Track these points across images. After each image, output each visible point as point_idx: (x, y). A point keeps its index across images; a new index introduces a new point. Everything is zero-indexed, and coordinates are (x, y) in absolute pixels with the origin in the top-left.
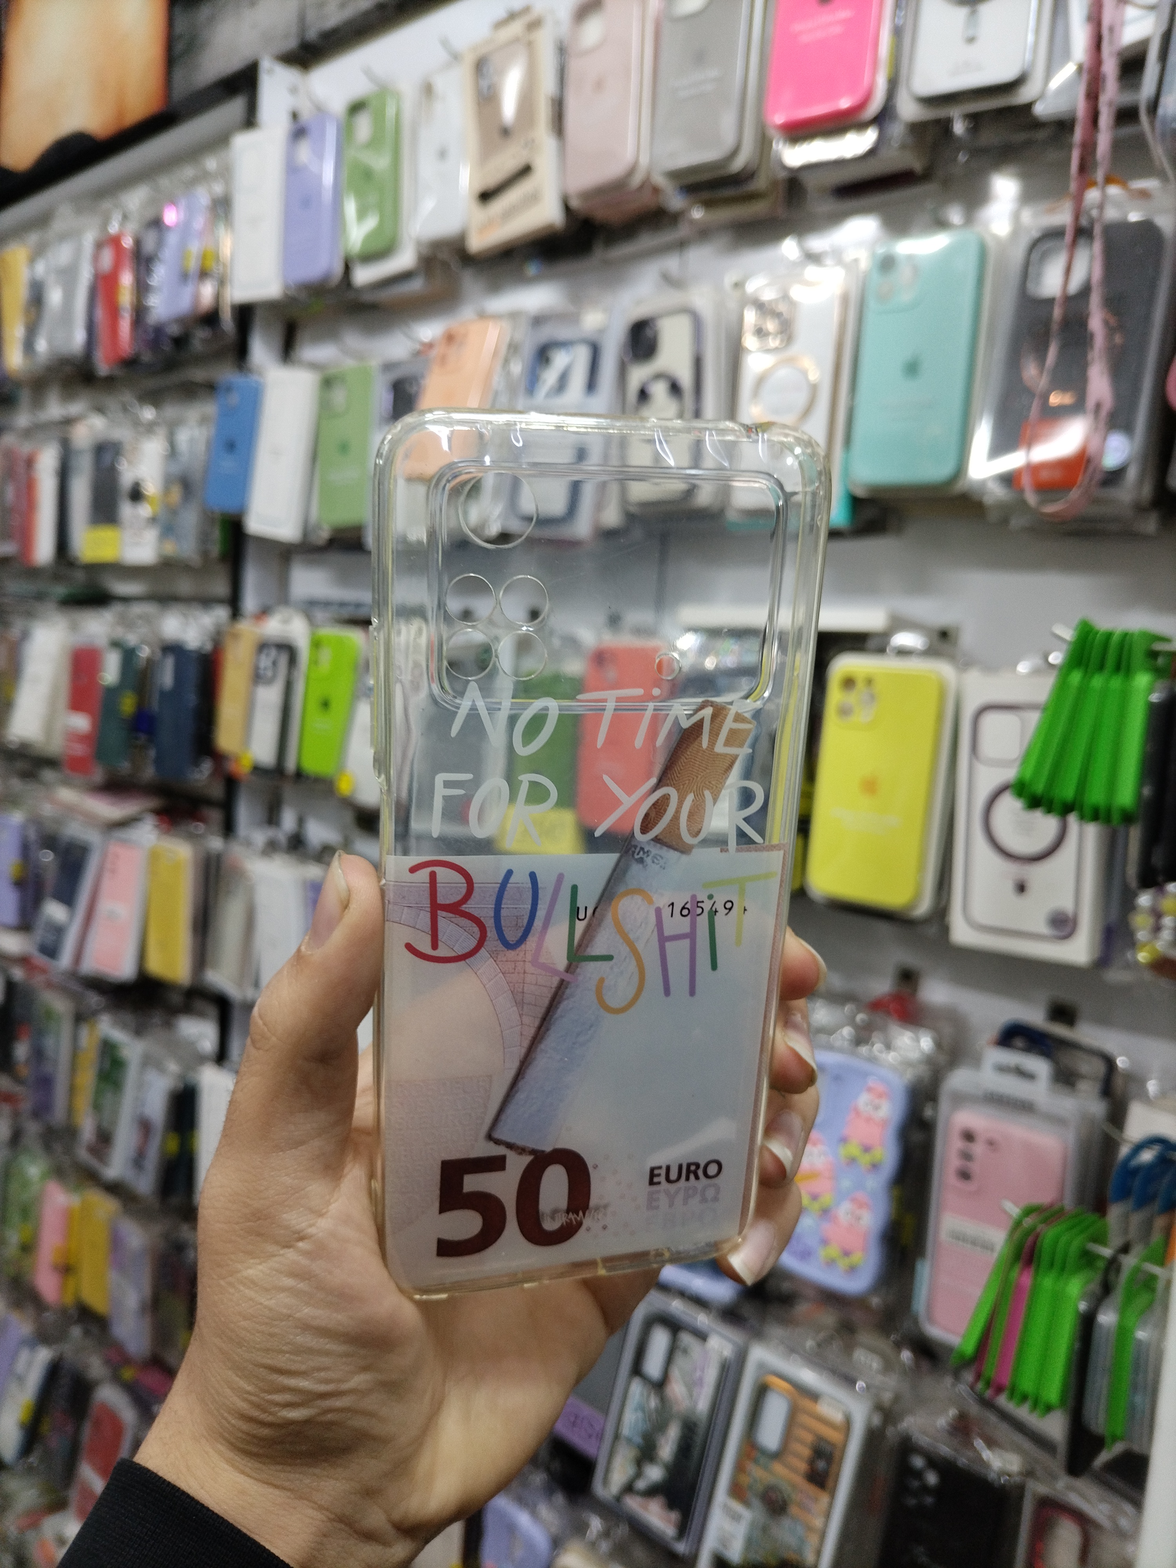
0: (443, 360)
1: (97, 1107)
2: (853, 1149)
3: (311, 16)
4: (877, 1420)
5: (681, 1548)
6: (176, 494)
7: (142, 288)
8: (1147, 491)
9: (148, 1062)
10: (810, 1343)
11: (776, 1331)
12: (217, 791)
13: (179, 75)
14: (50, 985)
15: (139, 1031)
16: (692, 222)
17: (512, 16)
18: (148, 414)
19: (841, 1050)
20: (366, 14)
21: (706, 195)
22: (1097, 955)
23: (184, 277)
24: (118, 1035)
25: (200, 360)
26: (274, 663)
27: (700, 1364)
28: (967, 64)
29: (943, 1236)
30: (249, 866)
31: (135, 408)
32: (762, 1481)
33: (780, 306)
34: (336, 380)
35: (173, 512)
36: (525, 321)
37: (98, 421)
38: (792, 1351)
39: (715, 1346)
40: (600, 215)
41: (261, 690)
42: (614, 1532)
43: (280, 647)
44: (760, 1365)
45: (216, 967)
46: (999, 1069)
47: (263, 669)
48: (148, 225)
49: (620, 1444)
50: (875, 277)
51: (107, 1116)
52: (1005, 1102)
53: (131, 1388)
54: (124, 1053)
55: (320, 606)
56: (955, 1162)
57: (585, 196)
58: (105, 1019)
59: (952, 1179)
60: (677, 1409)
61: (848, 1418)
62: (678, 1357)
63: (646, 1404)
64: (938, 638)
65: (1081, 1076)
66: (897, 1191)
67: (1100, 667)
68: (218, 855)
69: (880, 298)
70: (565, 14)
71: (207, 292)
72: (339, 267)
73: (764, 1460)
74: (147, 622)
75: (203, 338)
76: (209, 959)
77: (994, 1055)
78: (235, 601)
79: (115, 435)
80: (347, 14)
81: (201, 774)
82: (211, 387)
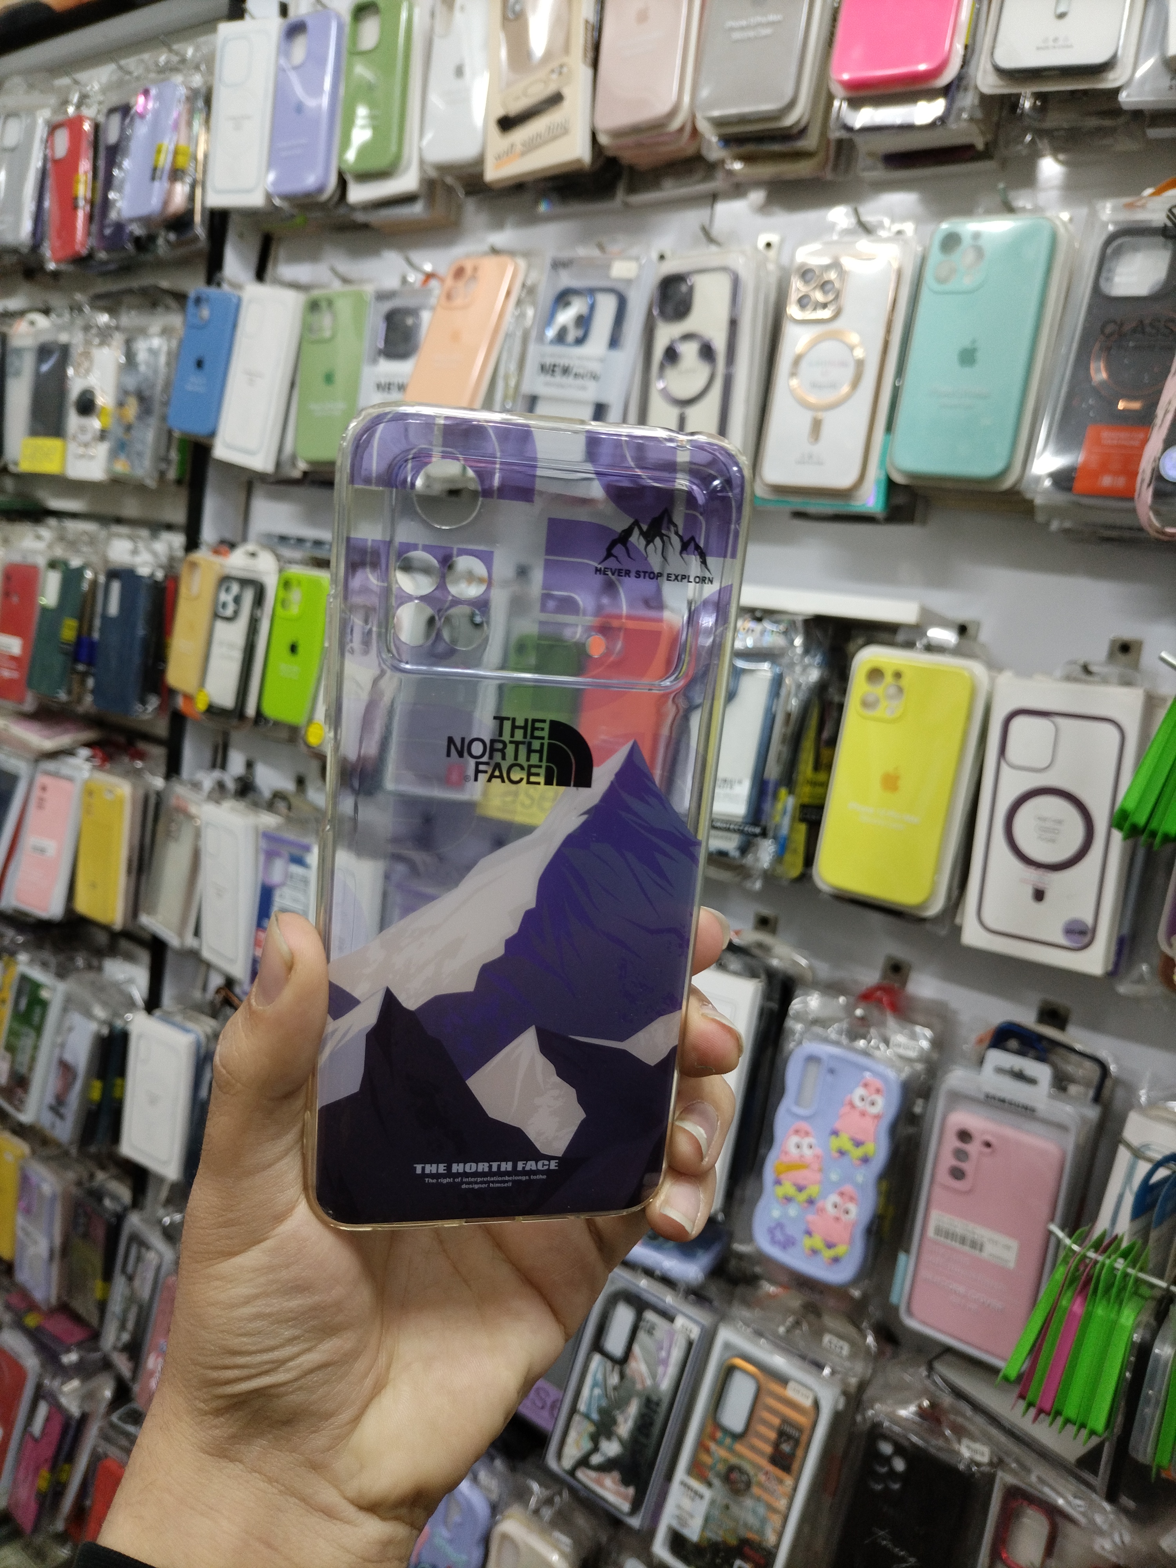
0: (450, 295)
1: (11, 1048)
2: (844, 1142)
4: (842, 1404)
5: (635, 1522)
6: (132, 409)
7: (99, 181)
9: (70, 1003)
10: (782, 1330)
11: (741, 1312)
12: (162, 728)
15: (62, 974)
16: (730, 174)
18: (104, 318)
19: (837, 1043)
21: (750, 148)
22: (1110, 968)
23: (155, 174)
24: (37, 974)
25: (161, 265)
26: (237, 600)
27: (666, 1344)
28: (1056, 40)
29: (931, 1232)
30: (193, 810)
31: (87, 309)
32: (725, 1461)
33: (832, 275)
34: (324, 304)
35: (129, 428)
36: (548, 262)
37: (42, 321)
38: (759, 1334)
39: (683, 1326)
40: (627, 157)
41: (220, 625)
42: (557, 1499)
43: (244, 582)
44: (727, 1346)
45: (151, 911)
46: (1000, 1070)
47: (224, 605)
48: (112, 111)
49: (577, 1418)
50: (935, 255)
51: (24, 1058)
52: (1006, 1105)
53: (34, 1336)
54: (45, 994)
55: (292, 542)
56: (948, 1160)
57: (618, 134)
58: (23, 957)
59: (943, 1176)
60: (639, 1387)
61: (816, 1405)
62: (642, 1335)
63: (605, 1382)
64: (961, 634)
65: (1072, 1080)
66: (884, 1186)
68: (159, 795)
69: (937, 279)
71: (178, 195)
72: (334, 181)
73: (728, 1440)
74: (91, 543)
75: (168, 243)
76: (144, 902)
77: (996, 1058)
78: (192, 528)
79: (62, 338)
81: (145, 709)
82: (179, 297)
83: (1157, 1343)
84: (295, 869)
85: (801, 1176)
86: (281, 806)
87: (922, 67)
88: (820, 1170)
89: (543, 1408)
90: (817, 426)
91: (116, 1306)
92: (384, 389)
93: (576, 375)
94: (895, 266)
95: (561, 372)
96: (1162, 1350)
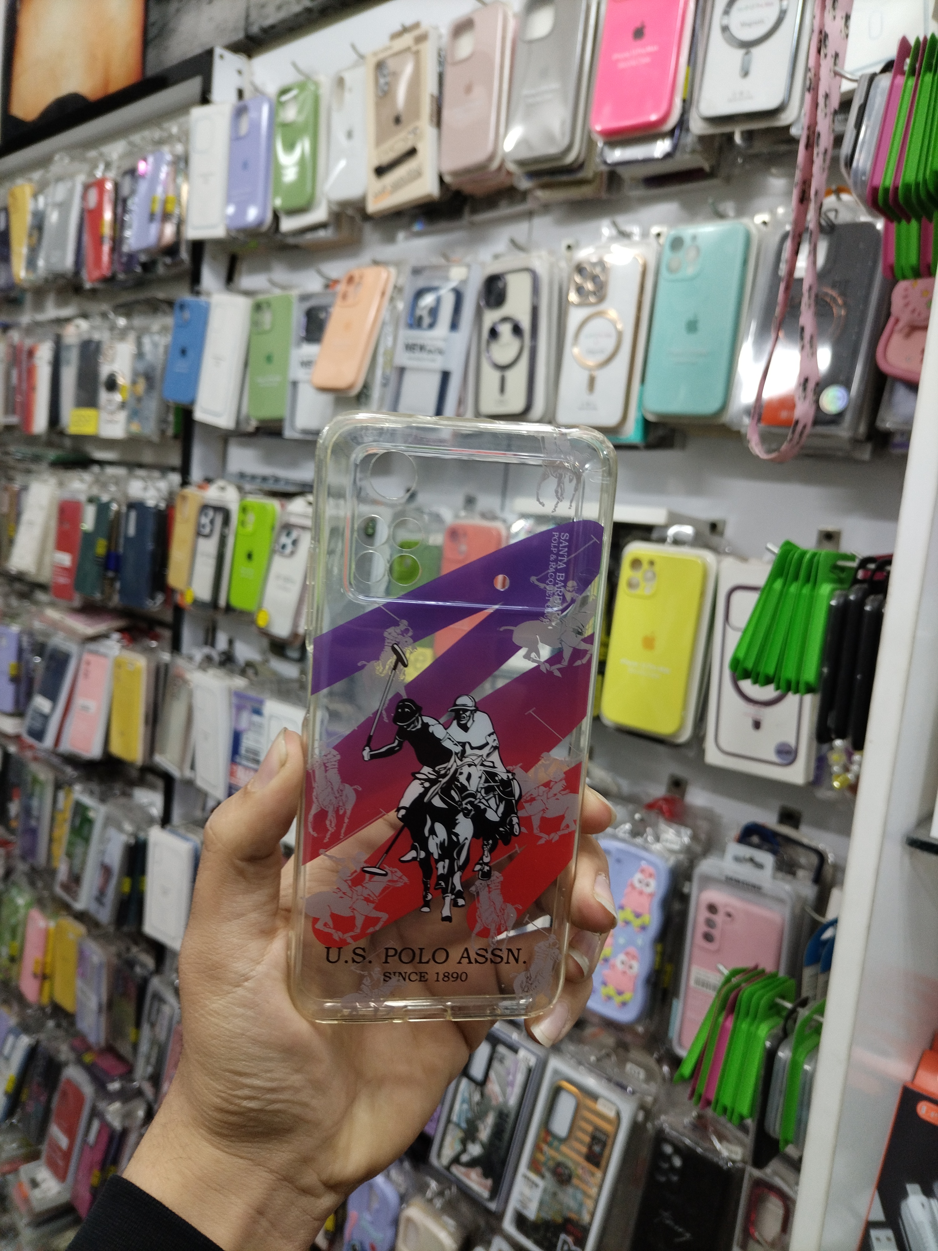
0: (345, 296)
1: (69, 855)
2: (628, 914)
3: (253, 16)
4: (641, 1117)
5: (493, 1206)
6: (141, 386)
7: (119, 224)
8: (862, 429)
9: (109, 821)
10: (593, 1058)
11: (570, 1047)
12: (168, 616)
13: (152, 54)
14: (36, 759)
15: (103, 799)
16: (537, 199)
17: (405, 30)
18: (122, 322)
19: (623, 840)
20: (297, 15)
21: (546, 179)
22: (811, 778)
23: (152, 217)
24: (87, 800)
25: (163, 281)
26: (212, 522)
27: (512, 1071)
28: (741, 93)
29: (692, 983)
30: (188, 676)
31: (112, 315)
32: (553, 1158)
33: (597, 271)
34: (264, 306)
35: (139, 400)
36: (407, 269)
37: (83, 324)
38: (580, 1063)
39: (524, 1056)
40: (468, 189)
41: (202, 542)
42: (447, 1192)
43: (216, 509)
44: (556, 1072)
45: (162, 752)
46: (737, 859)
47: (204, 526)
48: (125, 173)
49: (451, 1127)
50: (667, 253)
51: (77, 862)
52: (741, 884)
53: (90, 1069)
54: (91, 814)
55: (248, 479)
56: (702, 928)
57: (456, 174)
58: (78, 788)
59: (699, 940)
60: (494, 1103)
61: (618, 1115)
62: (496, 1064)
63: (470, 1098)
64: (707, 530)
65: (801, 867)
66: (659, 948)
67: (796, 578)
68: (167, 666)
69: (670, 270)
70: (445, 30)
71: (169, 230)
72: (269, 217)
73: (556, 1143)
74: (117, 484)
75: (165, 265)
76: (158, 745)
77: (734, 849)
78: (185, 470)
79: (96, 336)
80: (282, 14)
81: (155, 603)
82: (170, 304)
83: (781, 1048)
84: (256, 718)
86: (250, 672)
87: (653, 117)
90: (592, 383)
91: (144, 1048)
92: (306, 365)
93: (430, 351)
94: (641, 262)
95: (419, 350)
96: (783, 1054)
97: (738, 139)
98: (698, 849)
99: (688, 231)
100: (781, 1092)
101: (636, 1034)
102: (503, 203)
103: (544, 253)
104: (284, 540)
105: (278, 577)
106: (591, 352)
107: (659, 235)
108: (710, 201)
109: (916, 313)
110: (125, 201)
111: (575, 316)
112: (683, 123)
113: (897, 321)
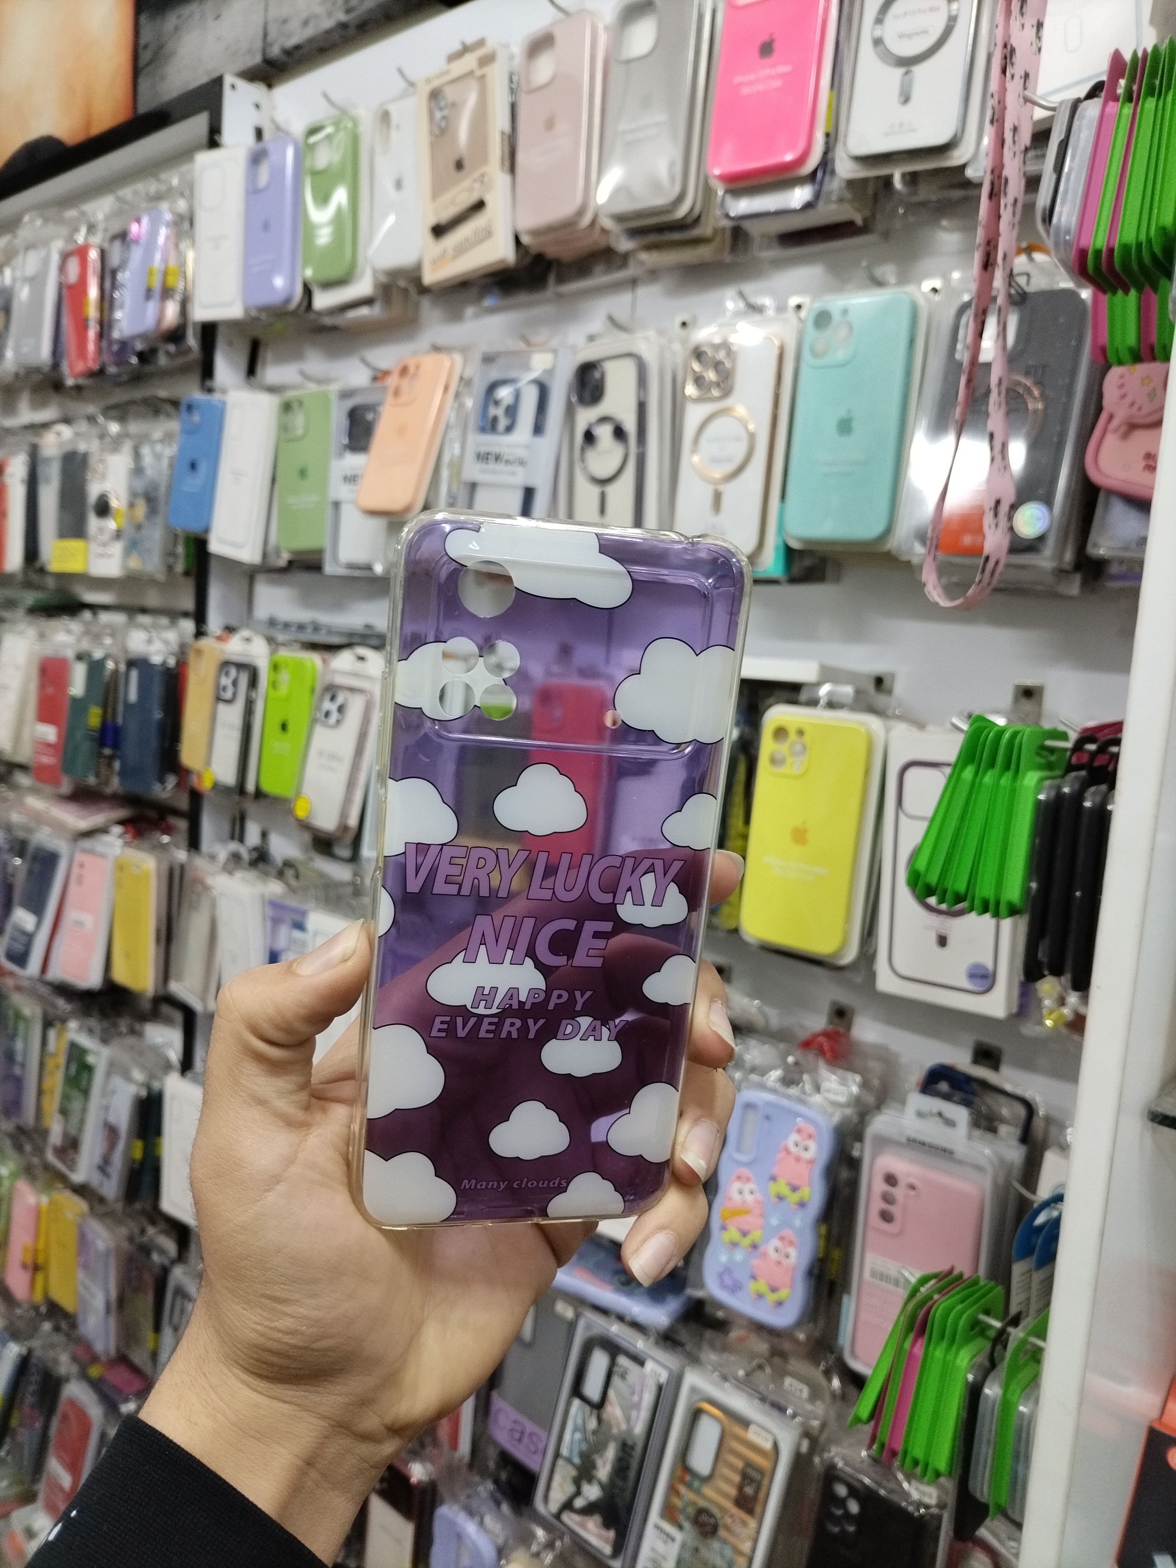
0: (397, 393)
1: (64, 1112)
2: (781, 1187)
3: (273, 34)
4: (805, 1446)
5: (617, 1564)
6: (141, 509)
7: (106, 302)
8: (1069, 556)
9: (113, 1068)
10: (741, 1373)
11: (710, 1356)
12: (184, 803)
13: (144, 84)
14: (18, 989)
15: (105, 1039)
16: (642, 263)
17: (466, 49)
18: (114, 428)
19: (773, 1091)
20: (328, 32)
21: (652, 238)
22: (1015, 1010)
23: (149, 294)
24: (85, 1041)
25: (166, 375)
26: (235, 683)
27: (637, 1389)
28: (901, 125)
29: (867, 1275)
30: (210, 881)
31: (101, 419)
32: (694, 1504)
33: (721, 355)
34: (295, 405)
35: (139, 527)
36: (477, 357)
37: (66, 431)
38: (725, 1378)
39: (652, 1370)
40: (551, 251)
41: (222, 708)
42: (558, 1544)
43: (240, 666)
44: (694, 1390)
45: (179, 979)
46: (921, 1114)
47: (224, 689)
48: (114, 238)
49: (560, 1462)
50: (811, 331)
51: (74, 1120)
52: (927, 1148)
53: (97, 1386)
54: (91, 1059)
55: (280, 627)
56: (877, 1204)
57: (535, 233)
58: (73, 1024)
59: (875, 1219)
60: (615, 1431)
61: (776, 1446)
62: (616, 1380)
63: (585, 1427)
64: (871, 687)
65: (1002, 1120)
66: (823, 1230)
67: (992, 764)
68: (182, 867)
69: (815, 354)
70: (517, 49)
71: (171, 311)
72: (299, 291)
73: (696, 1484)
74: (113, 635)
75: (168, 353)
76: (173, 971)
77: (917, 1101)
78: (200, 616)
79: (82, 447)
80: (310, 32)
81: (164, 789)
82: (175, 403)
84: (297, 934)
85: (746, 1221)
86: (290, 873)
87: (789, 157)
88: (762, 1215)
89: (535, 1453)
90: (717, 498)
92: (350, 480)
93: (507, 462)
94: (777, 343)
95: (494, 460)
96: (991, 1391)
97: (898, 183)
98: (870, 1099)
99: (836, 303)
100: (989, 1441)
101: (796, 1341)
102: (599, 269)
103: (651, 333)
104: (327, 705)
105: (321, 753)
106: (715, 461)
107: (799, 307)
108: (864, 264)
109: (1136, 407)
110: (114, 273)
111: (694, 415)
112: (826, 163)
113: (1111, 417)
